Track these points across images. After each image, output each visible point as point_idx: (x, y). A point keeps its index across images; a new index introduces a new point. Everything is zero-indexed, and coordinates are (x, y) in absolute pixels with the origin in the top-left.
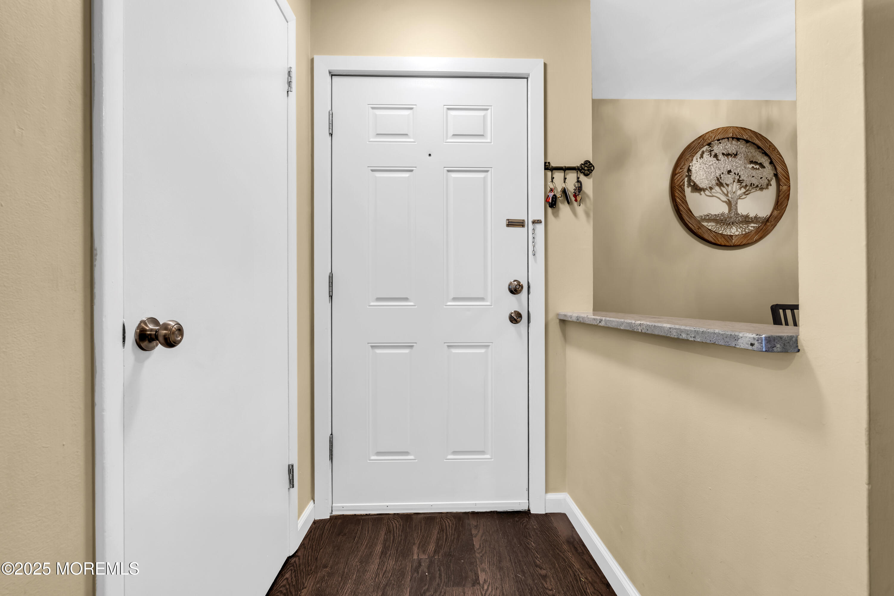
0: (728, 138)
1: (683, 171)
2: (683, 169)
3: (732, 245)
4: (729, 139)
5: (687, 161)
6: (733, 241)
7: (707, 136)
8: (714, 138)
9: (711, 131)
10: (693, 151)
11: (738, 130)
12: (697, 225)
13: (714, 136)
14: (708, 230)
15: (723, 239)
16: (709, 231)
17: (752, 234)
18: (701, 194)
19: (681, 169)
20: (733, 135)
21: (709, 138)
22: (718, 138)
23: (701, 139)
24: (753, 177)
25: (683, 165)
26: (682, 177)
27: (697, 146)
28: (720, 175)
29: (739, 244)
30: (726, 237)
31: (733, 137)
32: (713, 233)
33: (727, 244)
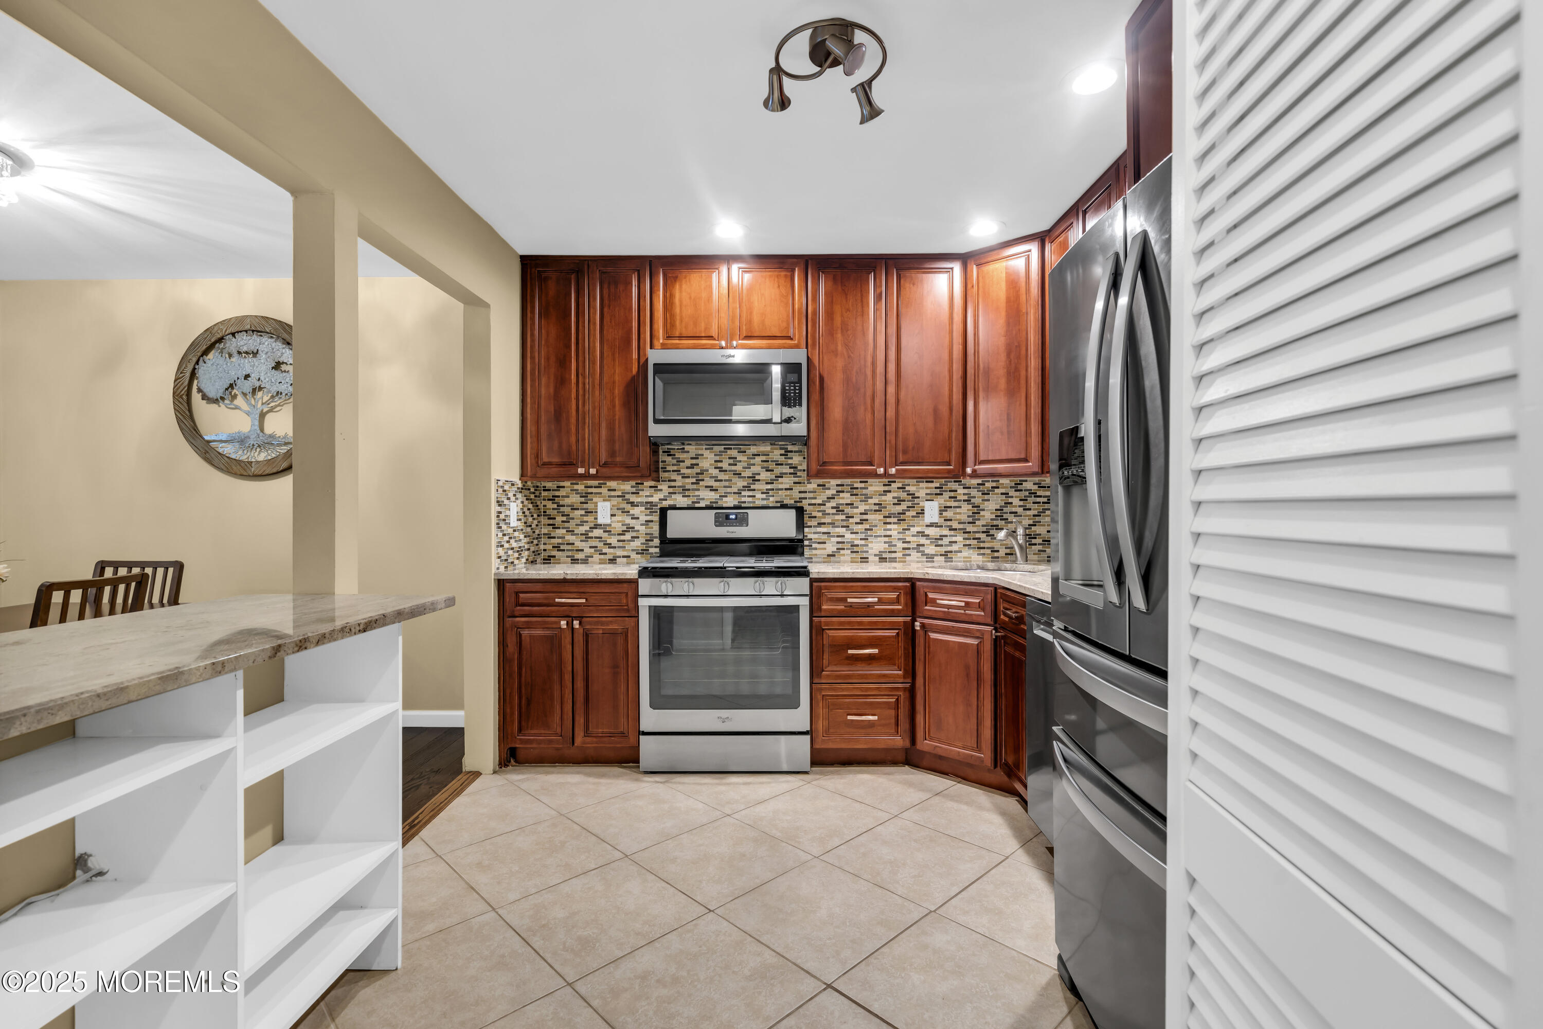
0: (246, 331)
1: (184, 376)
2: (185, 373)
3: (252, 475)
4: (248, 332)
5: (189, 362)
6: (253, 469)
7: (216, 329)
8: (226, 331)
9: (220, 322)
10: (197, 349)
11: (257, 321)
12: (202, 447)
13: (225, 328)
14: (218, 454)
15: (239, 467)
16: (220, 457)
17: (279, 460)
18: (220, 406)
19: (181, 373)
20: (251, 327)
21: (219, 332)
22: (231, 331)
23: (208, 333)
24: (280, 383)
25: (185, 368)
26: (182, 384)
27: (203, 342)
28: (235, 381)
29: (260, 473)
30: (243, 464)
31: (251, 329)
32: (225, 458)
33: (245, 474)
